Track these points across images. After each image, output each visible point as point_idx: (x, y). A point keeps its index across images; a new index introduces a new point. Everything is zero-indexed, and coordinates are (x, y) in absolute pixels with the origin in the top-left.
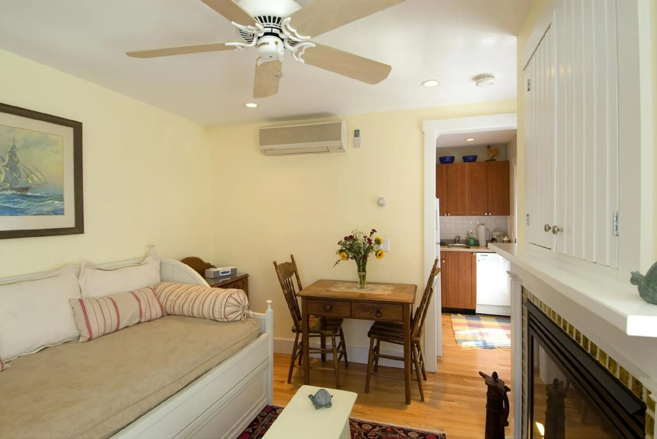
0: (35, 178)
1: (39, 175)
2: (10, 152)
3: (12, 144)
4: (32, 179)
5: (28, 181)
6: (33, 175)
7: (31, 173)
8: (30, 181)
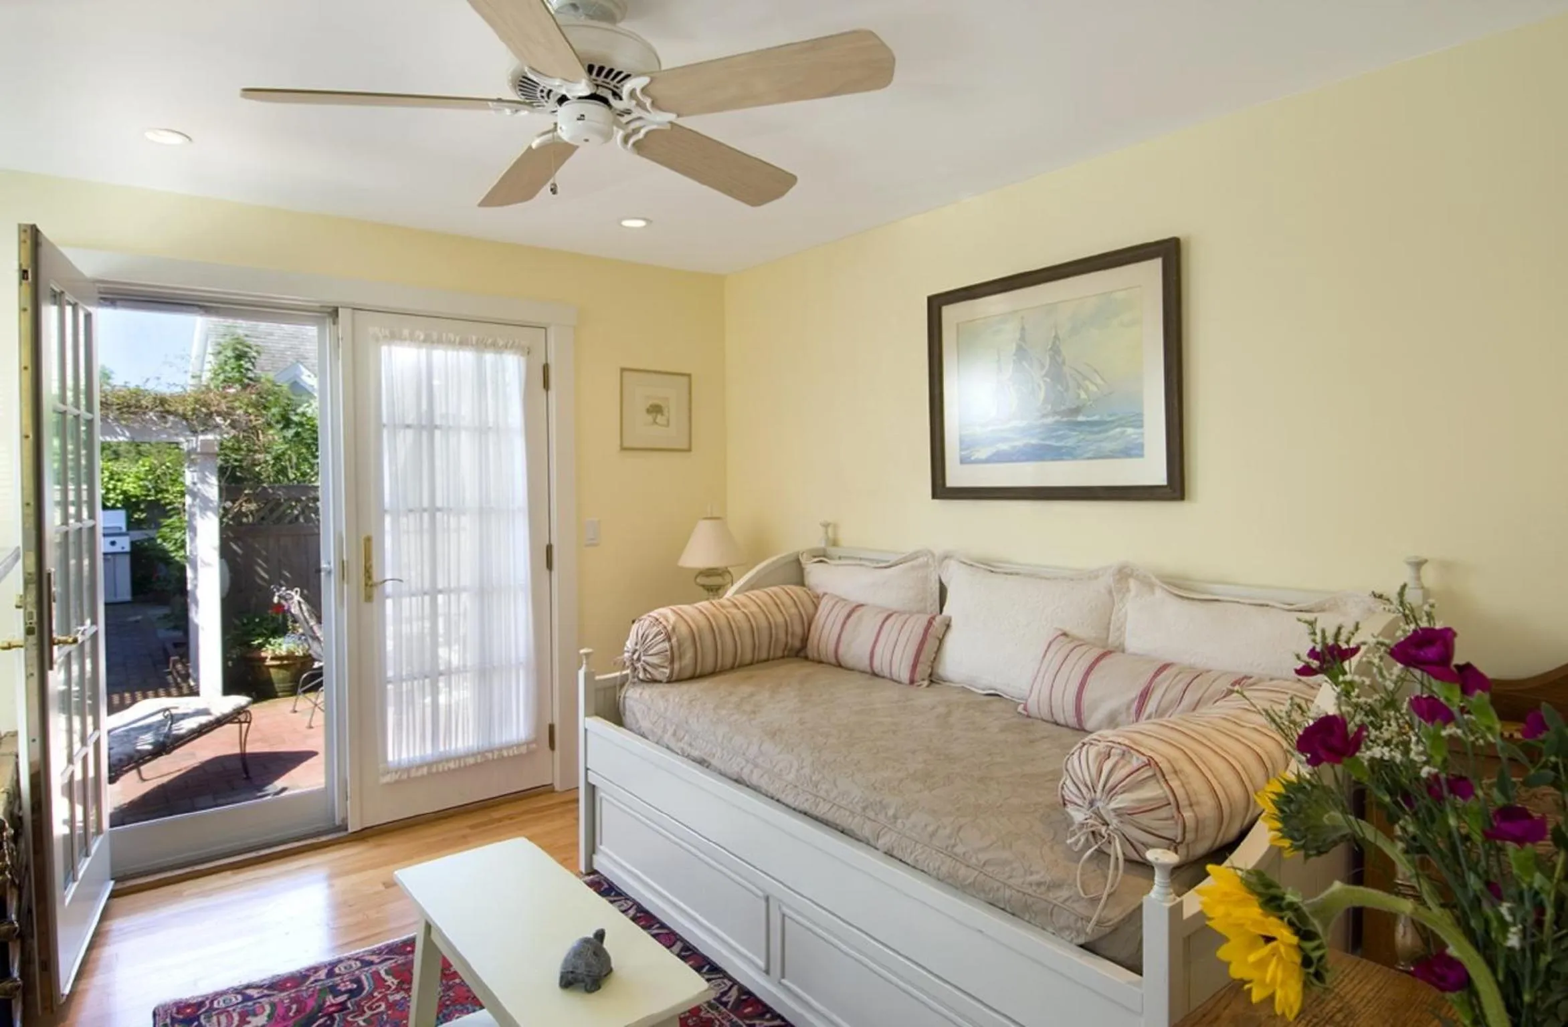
0: (1093, 388)
1: (1099, 381)
2: (1051, 349)
3: (1053, 334)
4: (1086, 391)
5: (1079, 395)
6: (1087, 382)
7: (1085, 378)
8: (1083, 395)
